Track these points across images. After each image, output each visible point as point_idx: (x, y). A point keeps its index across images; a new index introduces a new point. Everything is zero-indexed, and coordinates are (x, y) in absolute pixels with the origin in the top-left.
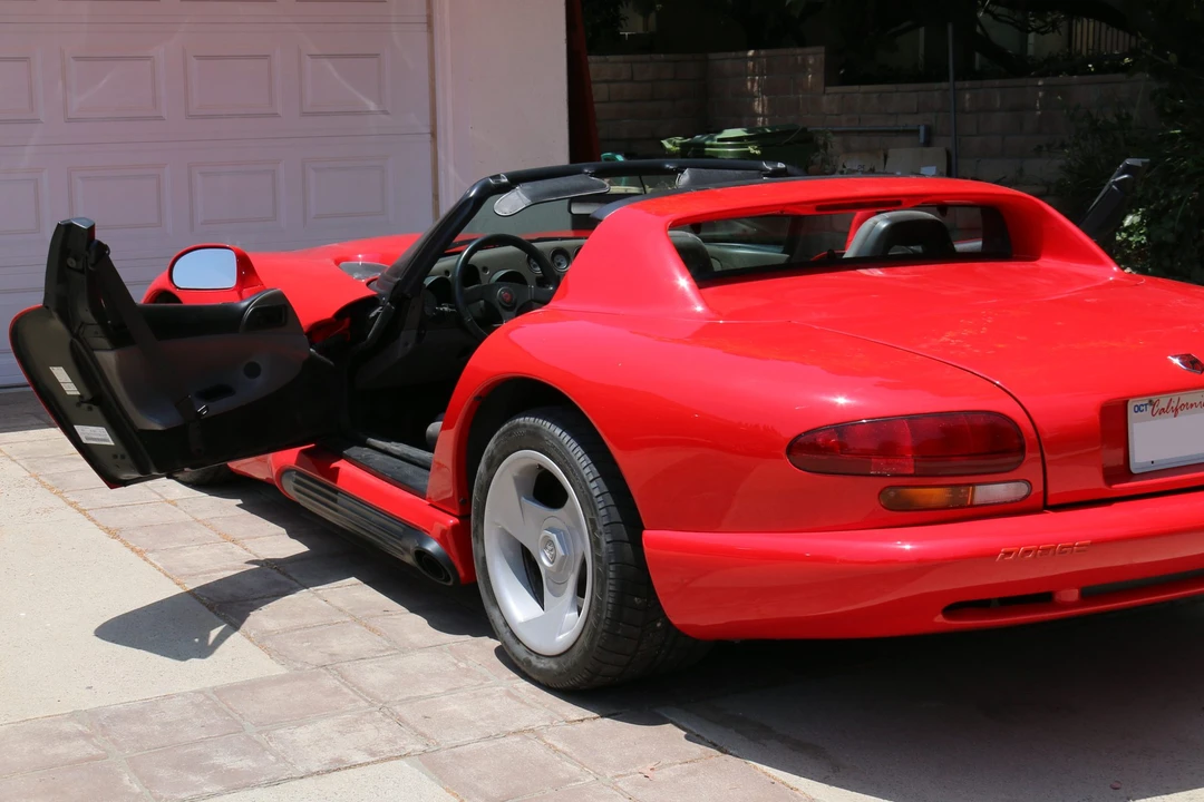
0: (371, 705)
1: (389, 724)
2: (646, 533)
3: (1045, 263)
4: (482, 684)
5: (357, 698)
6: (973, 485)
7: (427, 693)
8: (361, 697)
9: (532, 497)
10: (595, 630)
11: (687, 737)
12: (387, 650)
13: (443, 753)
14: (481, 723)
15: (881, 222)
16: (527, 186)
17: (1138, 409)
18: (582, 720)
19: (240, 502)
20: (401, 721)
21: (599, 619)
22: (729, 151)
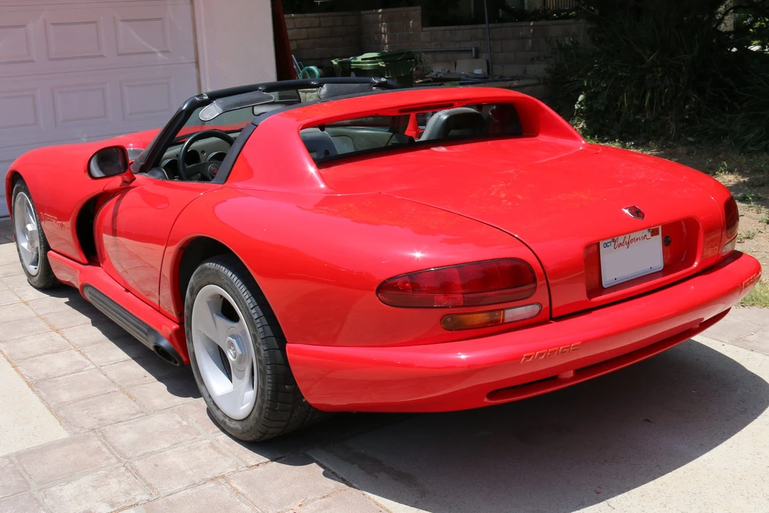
0: (119, 461)
1: (128, 477)
2: (288, 345)
3: (542, 138)
4: (195, 438)
5: (111, 456)
6: (503, 309)
7: (158, 449)
8: (113, 454)
9: (220, 313)
10: (261, 408)
11: (324, 474)
12: (137, 413)
13: (160, 501)
14: (190, 473)
15: (443, 115)
16: (220, 100)
17: (606, 245)
18: (258, 465)
19: (67, 300)
20: (137, 474)
21: (263, 401)
22: (369, 66)
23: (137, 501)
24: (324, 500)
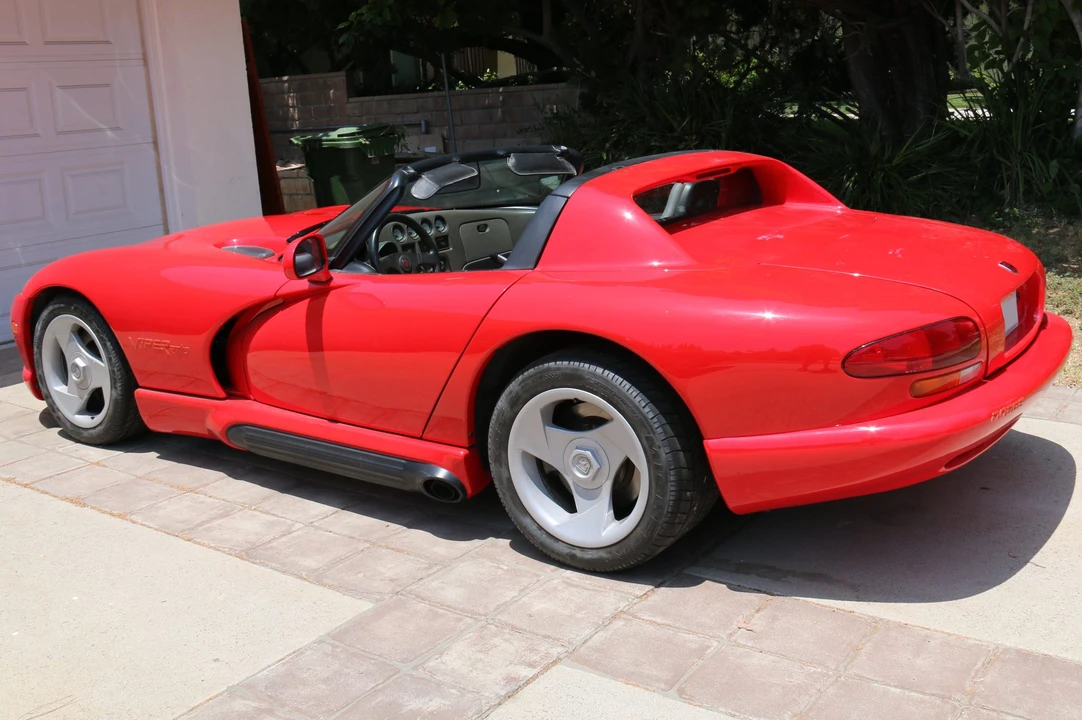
0: (476, 619)
1: (509, 633)
2: (707, 442)
3: (792, 205)
4: (539, 579)
5: (457, 615)
7: (508, 598)
9: (551, 424)
11: (731, 588)
12: (430, 566)
13: (583, 649)
14: (580, 615)
16: (429, 174)
18: (647, 594)
20: (516, 629)
22: (347, 143)
23: (556, 654)
24: (761, 613)
